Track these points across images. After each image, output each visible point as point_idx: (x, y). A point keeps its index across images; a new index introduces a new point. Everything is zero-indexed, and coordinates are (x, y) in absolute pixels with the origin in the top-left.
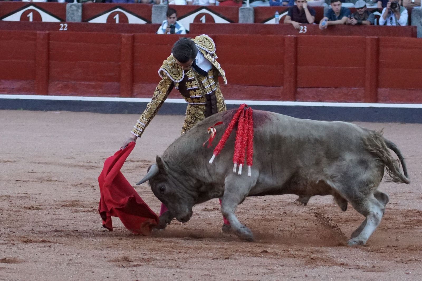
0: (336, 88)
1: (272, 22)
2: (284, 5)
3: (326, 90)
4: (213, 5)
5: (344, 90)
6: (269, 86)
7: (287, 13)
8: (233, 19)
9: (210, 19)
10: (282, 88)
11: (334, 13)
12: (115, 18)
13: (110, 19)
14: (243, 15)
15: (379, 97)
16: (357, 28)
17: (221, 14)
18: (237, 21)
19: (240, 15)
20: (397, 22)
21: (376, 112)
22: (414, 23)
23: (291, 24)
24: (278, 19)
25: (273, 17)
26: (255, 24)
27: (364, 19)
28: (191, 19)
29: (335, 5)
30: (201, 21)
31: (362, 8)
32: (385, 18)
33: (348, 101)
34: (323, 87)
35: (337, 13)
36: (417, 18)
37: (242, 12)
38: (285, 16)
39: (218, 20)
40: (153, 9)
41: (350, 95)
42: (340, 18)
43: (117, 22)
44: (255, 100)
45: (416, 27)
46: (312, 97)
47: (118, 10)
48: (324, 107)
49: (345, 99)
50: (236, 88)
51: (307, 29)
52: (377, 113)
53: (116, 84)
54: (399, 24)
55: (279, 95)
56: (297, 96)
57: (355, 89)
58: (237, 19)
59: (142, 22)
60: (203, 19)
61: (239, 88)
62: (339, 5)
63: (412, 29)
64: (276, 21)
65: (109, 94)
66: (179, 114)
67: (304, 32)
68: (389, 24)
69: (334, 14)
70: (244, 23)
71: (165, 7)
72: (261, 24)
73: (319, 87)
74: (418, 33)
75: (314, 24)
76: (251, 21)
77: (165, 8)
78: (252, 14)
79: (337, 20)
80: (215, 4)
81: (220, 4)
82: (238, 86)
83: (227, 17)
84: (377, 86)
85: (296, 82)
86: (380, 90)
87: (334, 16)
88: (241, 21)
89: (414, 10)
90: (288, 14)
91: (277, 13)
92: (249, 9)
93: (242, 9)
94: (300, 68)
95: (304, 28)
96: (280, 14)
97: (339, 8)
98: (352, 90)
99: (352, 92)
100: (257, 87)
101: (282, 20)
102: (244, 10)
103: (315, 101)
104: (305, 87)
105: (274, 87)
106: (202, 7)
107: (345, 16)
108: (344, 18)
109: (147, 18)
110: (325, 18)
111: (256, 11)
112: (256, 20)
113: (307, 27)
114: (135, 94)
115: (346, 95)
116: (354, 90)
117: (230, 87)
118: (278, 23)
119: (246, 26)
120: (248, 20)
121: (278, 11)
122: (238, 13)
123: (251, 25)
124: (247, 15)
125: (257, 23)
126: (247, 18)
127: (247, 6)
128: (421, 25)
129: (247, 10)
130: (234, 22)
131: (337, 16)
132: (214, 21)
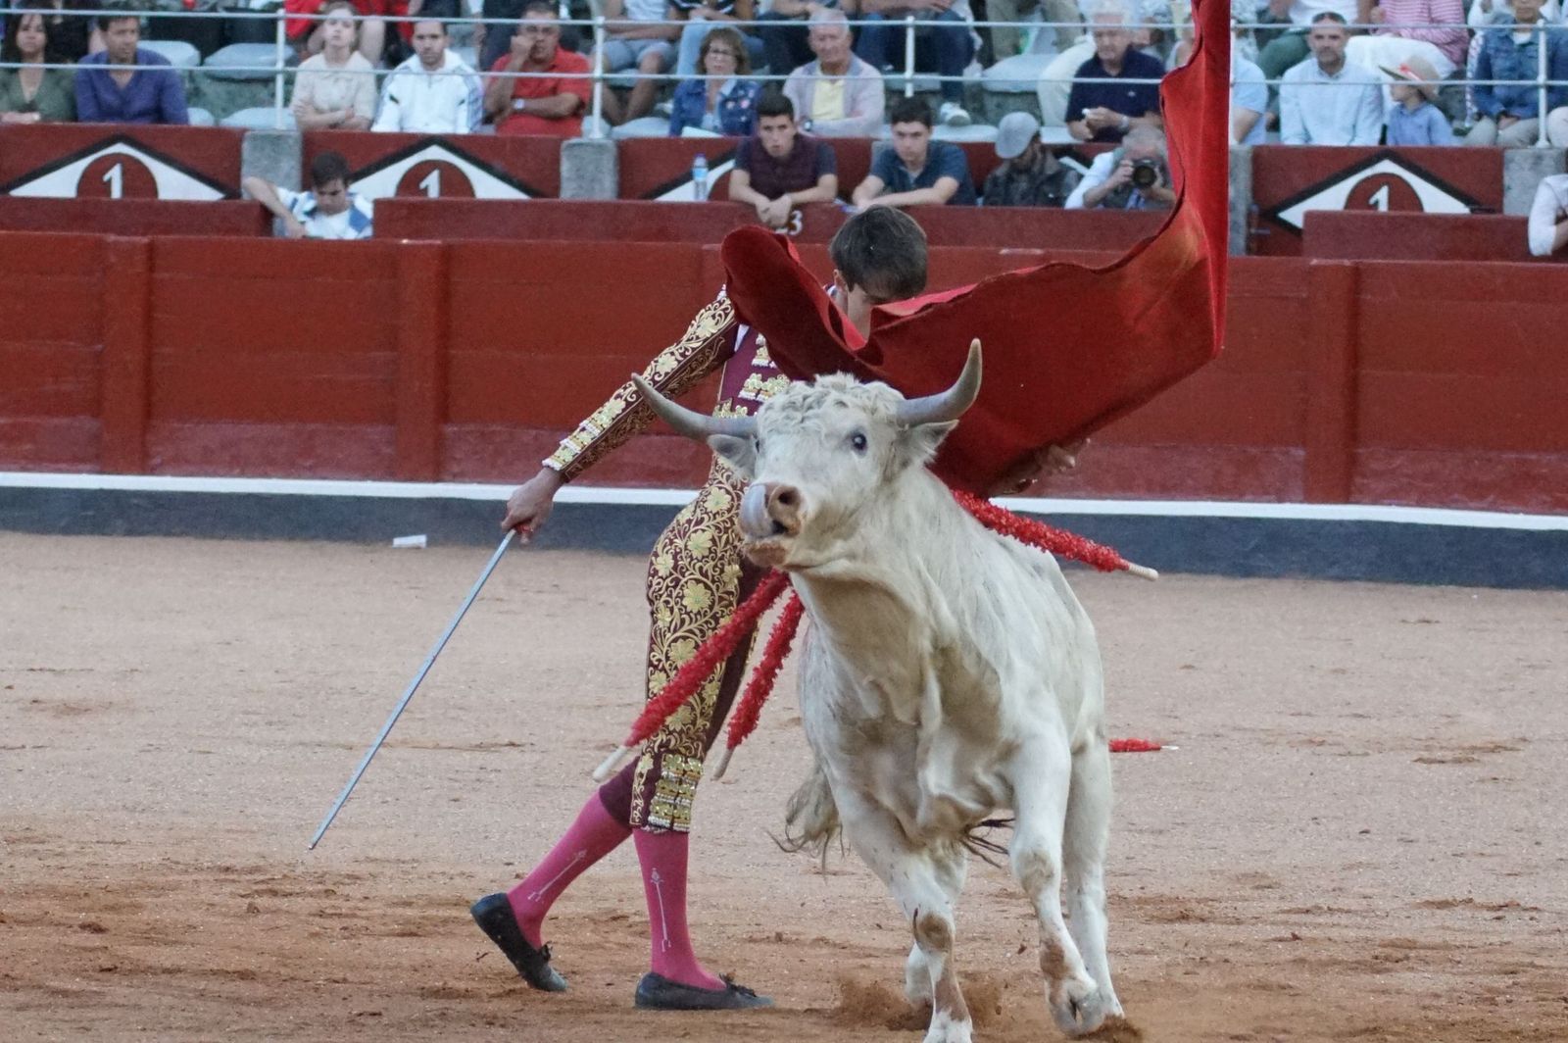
1: (683, 194)
8: (541, 184)
9: (454, 181)
11: (903, 163)
12: (110, 181)
13: (92, 182)
14: (578, 170)
17: (498, 165)
18: (556, 190)
19: (565, 167)
24: (704, 184)
25: (688, 177)
26: (621, 201)
28: (384, 183)
29: (902, 135)
30: (425, 191)
35: (913, 163)
37: (576, 156)
39: (488, 187)
40: (246, 146)
43: (116, 192)
47: (120, 148)
51: (803, 220)
53: (88, 424)
55: (682, 467)
58: (553, 185)
59: (207, 194)
60: (432, 183)
64: (697, 195)
65: (57, 461)
66: (315, 537)
67: (793, 233)
70: (583, 197)
71: (290, 137)
72: (643, 202)
76: (605, 188)
77: (291, 141)
78: (612, 166)
79: (914, 189)
82: (534, 432)
83: (519, 174)
87: (904, 176)
88: (568, 192)
91: (700, 161)
92: (599, 148)
93: (574, 145)
96: (712, 165)
97: (918, 146)
101: (721, 187)
102: (576, 151)
105: (664, 437)
106: (428, 140)
107: (945, 175)
108: (944, 184)
109: (226, 179)
111: (628, 155)
112: (624, 189)
114: (157, 460)
117: (505, 437)
118: (703, 198)
119: (583, 211)
120: (593, 188)
121: (705, 156)
122: (557, 161)
123: (603, 206)
124: (591, 168)
125: (629, 197)
126: (593, 181)
127: (591, 136)
128: (1231, 207)
129: (589, 148)
130: (543, 195)
131: (914, 174)
132: (470, 191)
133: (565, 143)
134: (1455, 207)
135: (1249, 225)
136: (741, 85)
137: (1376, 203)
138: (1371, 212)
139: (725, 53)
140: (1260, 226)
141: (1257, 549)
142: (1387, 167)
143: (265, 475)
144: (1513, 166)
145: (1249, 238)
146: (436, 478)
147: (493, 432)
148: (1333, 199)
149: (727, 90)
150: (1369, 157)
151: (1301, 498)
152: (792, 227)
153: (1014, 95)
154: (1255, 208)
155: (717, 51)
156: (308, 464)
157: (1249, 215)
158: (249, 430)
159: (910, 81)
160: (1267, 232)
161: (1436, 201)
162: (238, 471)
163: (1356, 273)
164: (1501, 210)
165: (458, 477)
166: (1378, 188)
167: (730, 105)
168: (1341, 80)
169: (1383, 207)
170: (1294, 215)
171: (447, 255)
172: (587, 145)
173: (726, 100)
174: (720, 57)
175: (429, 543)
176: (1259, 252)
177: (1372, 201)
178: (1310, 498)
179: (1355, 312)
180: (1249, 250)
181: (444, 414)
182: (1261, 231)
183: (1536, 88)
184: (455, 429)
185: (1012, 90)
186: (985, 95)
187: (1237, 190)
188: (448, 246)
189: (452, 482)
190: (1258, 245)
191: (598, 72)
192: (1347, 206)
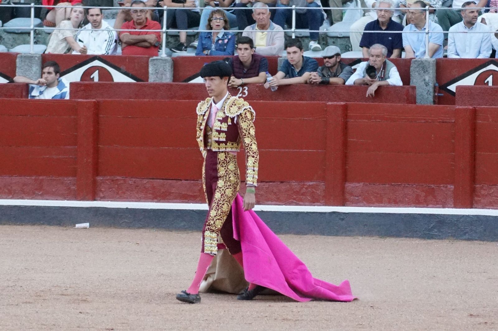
0: (282, 182)
1: (200, 80)
5: (295, 185)
6: (181, 180)
8: (141, 76)
9: (105, 75)
14: (156, 70)
15: (347, 196)
16: (324, 89)
17: (123, 68)
18: (147, 79)
19: (151, 69)
21: (343, 219)
22: (415, 80)
26: (174, 83)
27: (335, 76)
28: (76, 76)
29: (289, 53)
30: (93, 79)
31: (330, 58)
33: (300, 203)
36: (419, 74)
37: (155, 64)
39: (119, 77)
40: (17, 60)
41: (303, 194)
42: (300, 74)
44: (159, 201)
45: (414, 88)
48: (262, 212)
49: (294, 199)
50: (130, 182)
51: (247, 91)
52: (344, 222)
55: (195, 194)
57: (311, 183)
58: (146, 77)
59: (3, 81)
60: (96, 76)
61: (134, 182)
62: (295, 52)
63: (408, 91)
67: (244, 96)
70: (158, 81)
71: (36, 57)
74: (418, 98)
76: (167, 78)
78: (170, 68)
79: (296, 77)
83: (131, 72)
84: (345, 179)
86: (349, 186)
88: (152, 79)
89: (415, 61)
92: (165, 61)
93: (154, 60)
95: (244, 89)
98: (305, 186)
99: (306, 188)
100: (161, 181)
102: (155, 62)
105: (188, 182)
106: (94, 58)
108: (306, 75)
109: (9, 75)
111: (177, 63)
112: (175, 78)
113: (248, 88)
115: (297, 193)
116: (310, 185)
117: (122, 182)
119: (157, 87)
120: (162, 77)
122: (147, 67)
123: (166, 85)
124: (161, 69)
125: (178, 81)
126: (162, 74)
127: (161, 56)
128: (427, 84)
129: (161, 61)
130: (141, 81)
131: (297, 70)
132: (111, 79)
133: (151, 58)
135: (435, 92)
136: (225, 34)
137: (488, 82)
138: (486, 86)
139: (219, 19)
140: (439, 93)
141: (433, 227)
142: (492, 67)
143: (22, 198)
145: (435, 97)
146: (94, 199)
147: (117, 180)
148: (469, 81)
149: (220, 36)
150: (485, 63)
151: (453, 206)
152: (244, 94)
153: (340, 38)
154: (437, 85)
155: (216, 19)
156: (40, 194)
157: (435, 87)
158: (16, 179)
159: (294, 32)
160: (442, 94)
162: (11, 196)
163: (475, 111)
165: (103, 198)
166: (488, 76)
167: (220, 42)
168: (473, 31)
169: (490, 84)
170: (452, 88)
171: (97, 105)
173: (219, 39)
175: (90, 226)
176: (439, 103)
177: (486, 82)
178: (456, 206)
179: (474, 128)
180: (434, 102)
181: (97, 172)
182: (440, 95)
184: (102, 178)
185: (339, 36)
186: (328, 38)
187: (430, 77)
188: (98, 102)
189: (100, 200)
190: (438, 100)
191: (164, 29)
192: (474, 84)
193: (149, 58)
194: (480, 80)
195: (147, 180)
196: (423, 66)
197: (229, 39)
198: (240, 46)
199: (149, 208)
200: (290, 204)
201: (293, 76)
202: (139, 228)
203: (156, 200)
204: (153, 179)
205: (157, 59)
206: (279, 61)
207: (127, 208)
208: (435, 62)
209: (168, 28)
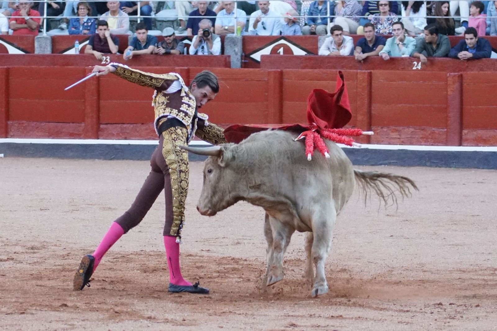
0: (143, 124)
1: (72, 52)
2: (85, 34)
3: (132, 126)
4: (5, 34)
6: (69, 123)
7: (87, 42)
8: (28, 49)
9: (2, 49)
10: (83, 125)
11: (140, 41)
14: (40, 45)
16: (165, 58)
17: (16, 44)
18: (34, 52)
19: (36, 44)
20: (209, 52)
22: (227, 51)
23: (93, 54)
24: (78, 49)
25: (73, 47)
26: (53, 54)
27: (173, 48)
29: (139, 33)
31: (170, 36)
32: (196, 47)
34: (128, 124)
35: (143, 41)
36: (231, 47)
37: (39, 41)
38: (86, 45)
42: (146, 47)
44: (53, 138)
45: (229, 56)
46: (117, 134)
48: (129, 145)
50: (33, 125)
51: (109, 59)
54: (211, 53)
55: (80, 133)
56: (100, 133)
58: (33, 50)
61: (36, 125)
62: (144, 33)
63: (226, 59)
64: (76, 51)
68: (200, 53)
69: (140, 43)
70: (41, 53)
72: (60, 54)
73: (124, 124)
74: (232, 63)
75: (118, 54)
76: (48, 51)
78: (50, 44)
79: (143, 49)
80: (8, 32)
81: (13, 33)
82: (35, 123)
83: (21, 47)
85: (98, 118)
87: (140, 45)
88: (37, 52)
89: (228, 38)
90: (89, 44)
91: (77, 42)
92: (46, 39)
93: (38, 38)
94: (102, 103)
95: (107, 58)
96: (80, 43)
97: (144, 36)
100: (55, 123)
101: (82, 50)
102: (40, 39)
103: (120, 138)
104: (109, 124)
105: (74, 124)
107: (152, 45)
108: (151, 48)
110: (130, 47)
111: (54, 40)
112: (53, 51)
113: (110, 57)
117: (26, 124)
118: (78, 53)
119: (43, 57)
120: (45, 51)
121: (79, 41)
122: (34, 42)
123: (48, 56)
124: (44, 45)
125: (55, 53)
126: (44, 48)
127: (43, 35)
128: (236, 54)
129: (43, 39)
130: (29, 53)
131: (143, 45)
132: (7, 52)
133: (36, 37)
134: (303, 53)
135: (242, 59)
136: (89, 19)
137: (280, 52)
138: (278, 55)
139: (84, 9)
140: (245, 60)
142: (283, 41)
144: (320, 41)
145: (242, 63)
146: (6, 137)
147: (23, 123)
148: (267, 51)
149: (85, 20)
152: (107, 61)
153: (165, 21)
154: (243, 54)
155: (81, 9)
157: (242, 56)
159: (139, 18)
160: (247, 61)
161: (297, 52)
163: (281, 73)
164: (317, 54)
165: (13, 136)
166: (280, 48)
167: (86, 24)
168: (268, 16)
169: (282, 54)
170: (257, 56)
171: (8, 70)
172: (43, 37)
173: (85, 23)
174: (83, 10)
175: (4, 156)
176: (245, 67)
177: (278, 52)
179: (281, 84)
180: (242, 67)
181: (8, 118)
182: (246, 61)
183: (327, 18)
184: (11, 122)
185: (165, 20)
186: (156, 22)
187: (238, 49)
188: (9, 68)
189: (11, 138)
190: (244, 65)
191: (45, 16)
192: (271, 53)
193: (34, 37)
194: (274, 51)
195: (45, 123)
196: (233, 41)
197: (92, 23)
198: (100, 27)
199: (47, 143)
200: (149, 139)
201: (140, 49)
202: (40, 157)
203: (51, 137)
204: (49, 122)
205: (40, 38)
206: (129, 38)
207: (31, 143)
208: (242, 38)
209: (47, 15)
